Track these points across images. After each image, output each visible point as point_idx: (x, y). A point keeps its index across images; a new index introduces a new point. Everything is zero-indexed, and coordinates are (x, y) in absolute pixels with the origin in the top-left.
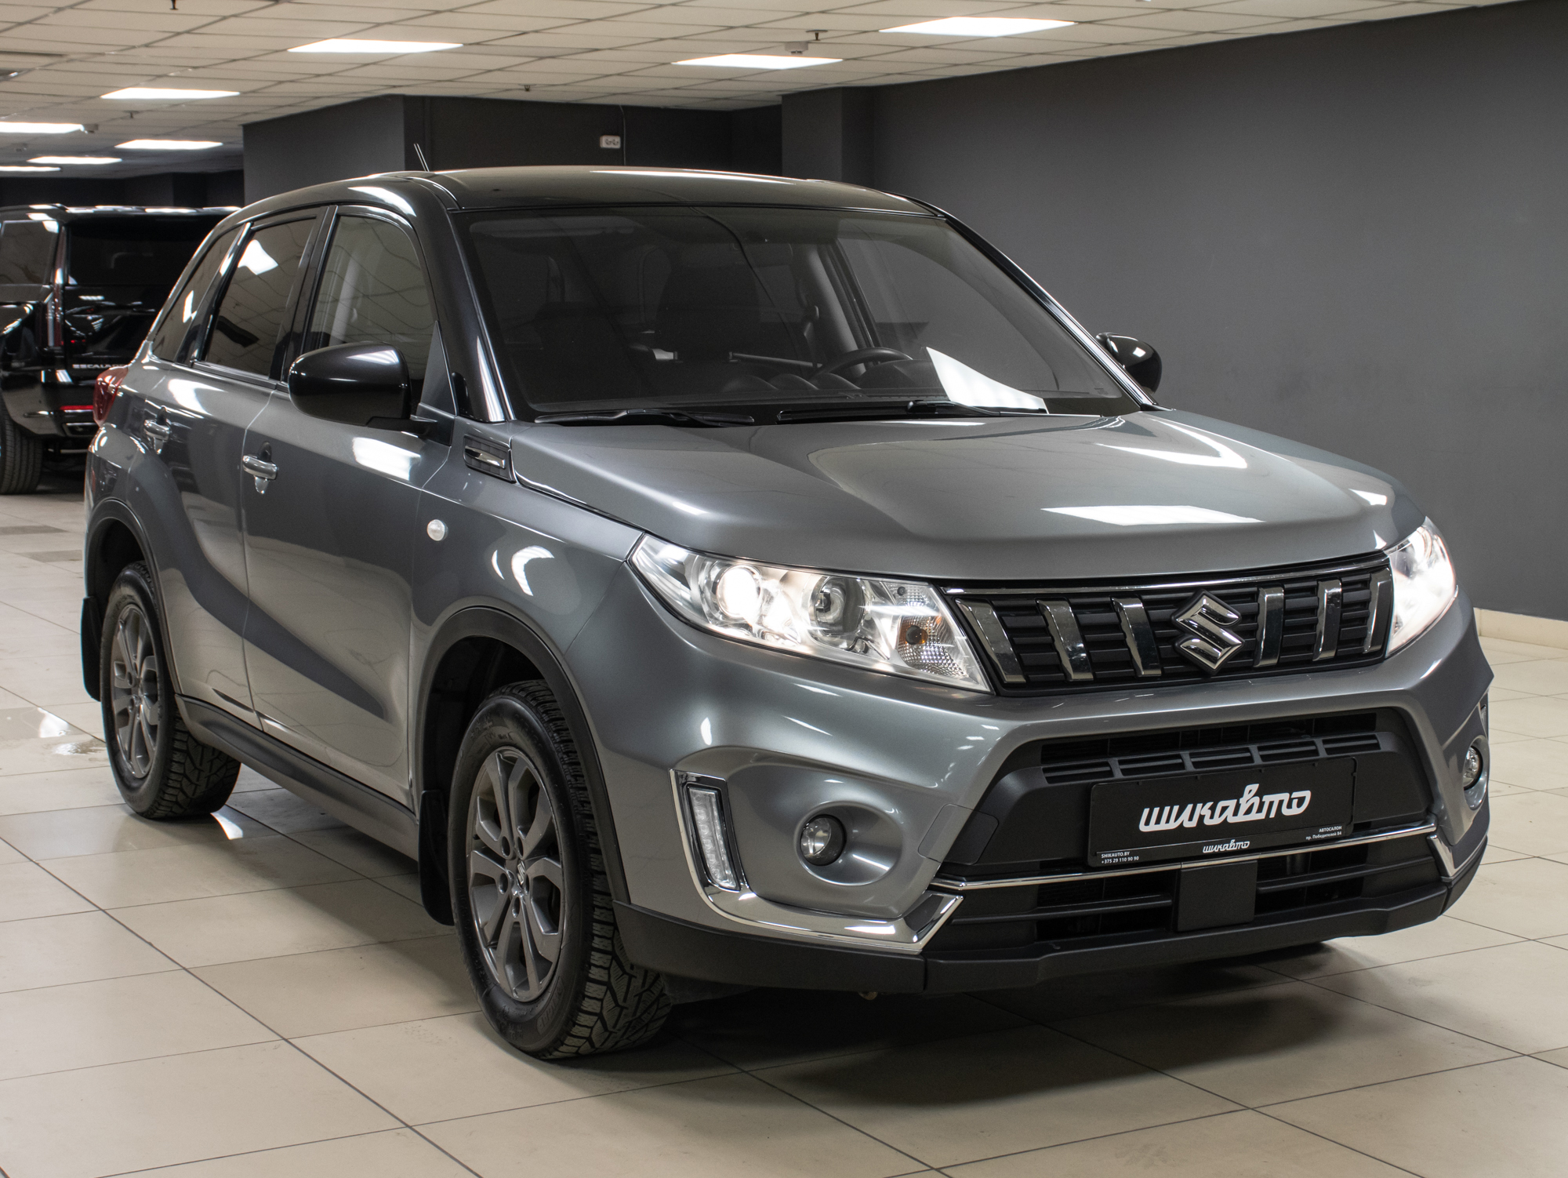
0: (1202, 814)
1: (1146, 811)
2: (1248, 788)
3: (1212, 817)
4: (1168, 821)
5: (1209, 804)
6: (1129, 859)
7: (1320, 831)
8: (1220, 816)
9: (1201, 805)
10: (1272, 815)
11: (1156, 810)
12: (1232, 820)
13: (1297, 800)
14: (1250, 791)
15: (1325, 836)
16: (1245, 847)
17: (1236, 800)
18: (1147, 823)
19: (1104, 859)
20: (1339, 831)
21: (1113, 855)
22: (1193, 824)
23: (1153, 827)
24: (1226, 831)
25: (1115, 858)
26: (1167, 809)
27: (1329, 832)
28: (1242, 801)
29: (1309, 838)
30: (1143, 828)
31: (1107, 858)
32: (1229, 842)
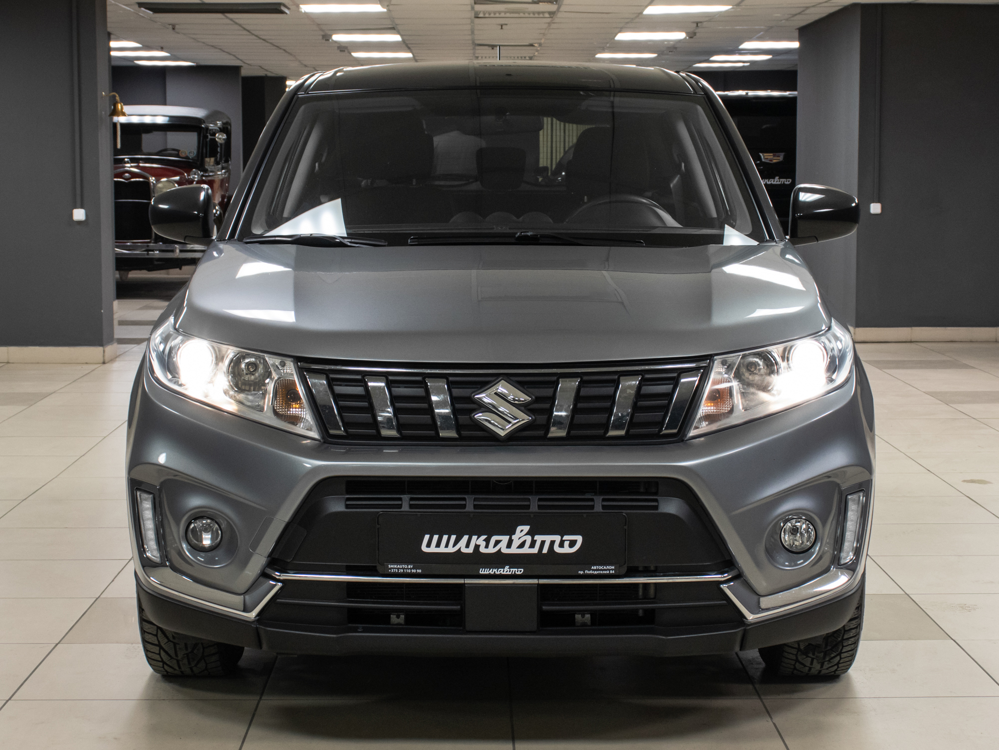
0: (477, 543)
1: (427, 537)
2: (519, 528)
3: (487, 547)
4: (447, 546)
5: (484, 537)
6: (413, 571)
7: (593, 568)
8: (494, 547)
9: (476, 537)
10: (545, 551)
11: (436, 537)
12: (505, 551)
13: (569, 542)
14: (522, 531)
15: (598, 572)
16: (519, 573)
17: (509, 537)
18: (429, 545)
19: (391, 569)
20: (612, 570)
21: (398, 566)
22: (470, 550)
23: (433, 549)
24: (499, 559)
25: (401, 569)
26: (445, 537)
27: (601, 570)
28: (513, 537)
29: (581, 572)
30: (424, 548)
31: (393, 568)
32: (504, 568)
